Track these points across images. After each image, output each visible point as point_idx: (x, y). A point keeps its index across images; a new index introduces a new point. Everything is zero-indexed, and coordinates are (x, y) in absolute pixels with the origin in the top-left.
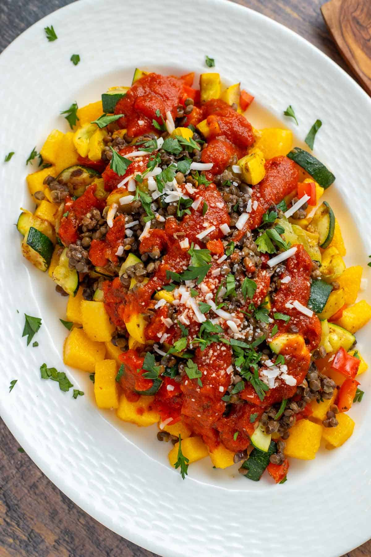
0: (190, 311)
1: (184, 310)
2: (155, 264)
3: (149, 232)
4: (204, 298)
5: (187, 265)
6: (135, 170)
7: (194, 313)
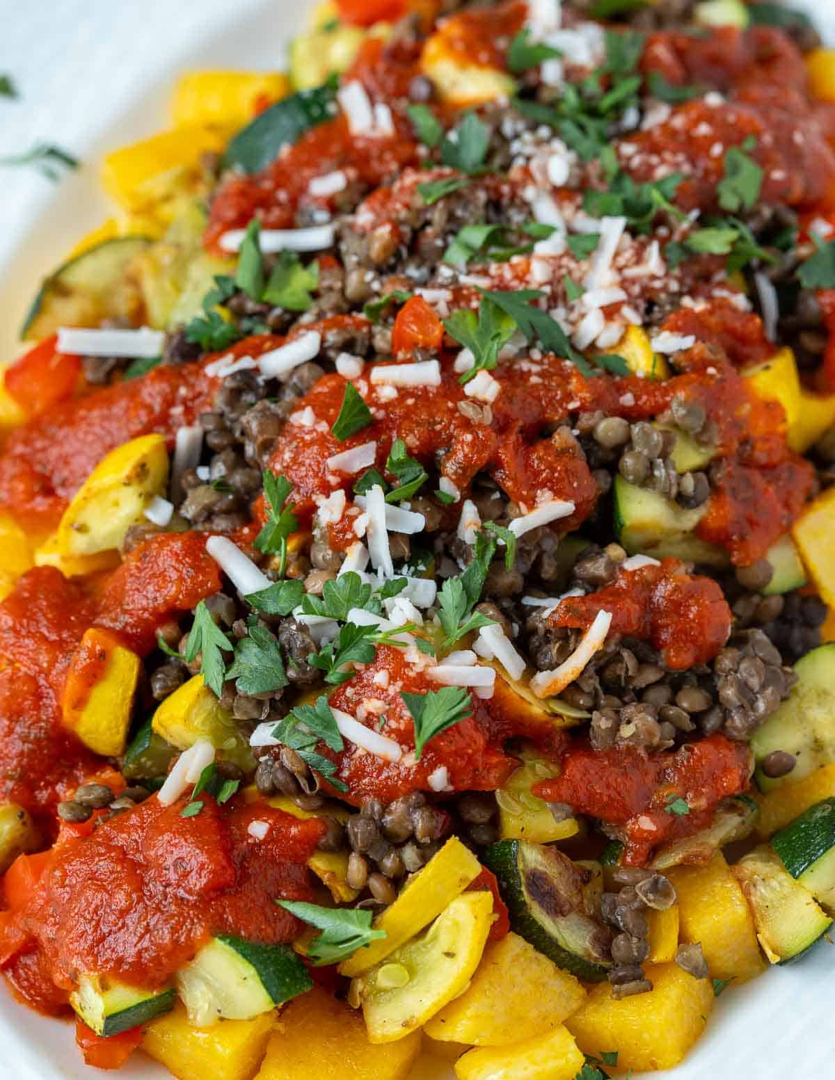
0: (621, 261)
1: (633, 281)
2: (597, 424)
3: (531, 504)
4: (561, 257)
5: (525, 353)
6: (412, 674)
7: (617, 254)
